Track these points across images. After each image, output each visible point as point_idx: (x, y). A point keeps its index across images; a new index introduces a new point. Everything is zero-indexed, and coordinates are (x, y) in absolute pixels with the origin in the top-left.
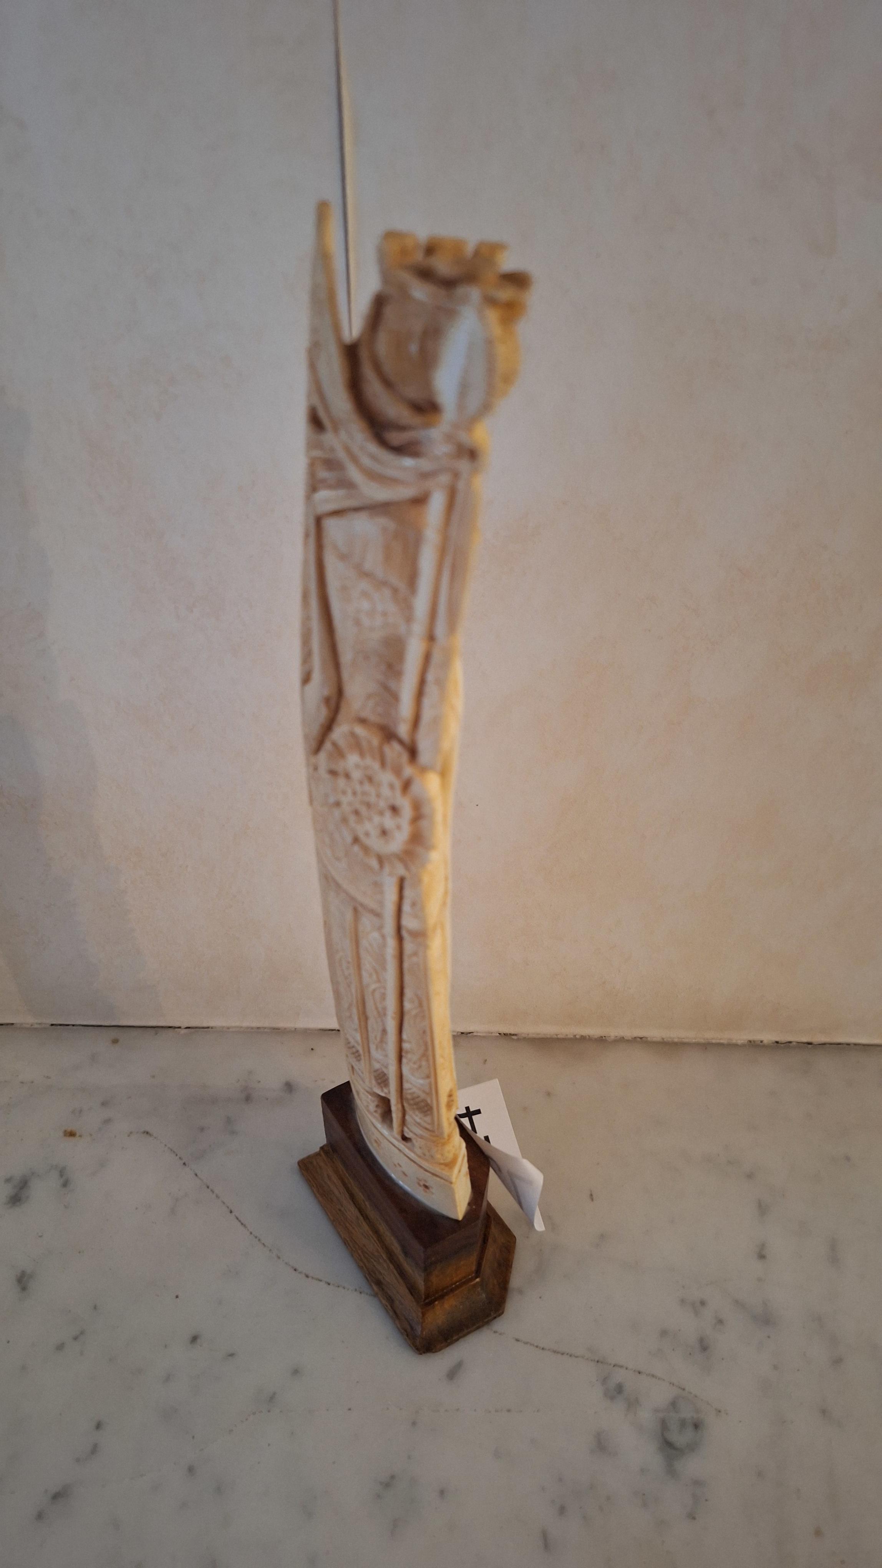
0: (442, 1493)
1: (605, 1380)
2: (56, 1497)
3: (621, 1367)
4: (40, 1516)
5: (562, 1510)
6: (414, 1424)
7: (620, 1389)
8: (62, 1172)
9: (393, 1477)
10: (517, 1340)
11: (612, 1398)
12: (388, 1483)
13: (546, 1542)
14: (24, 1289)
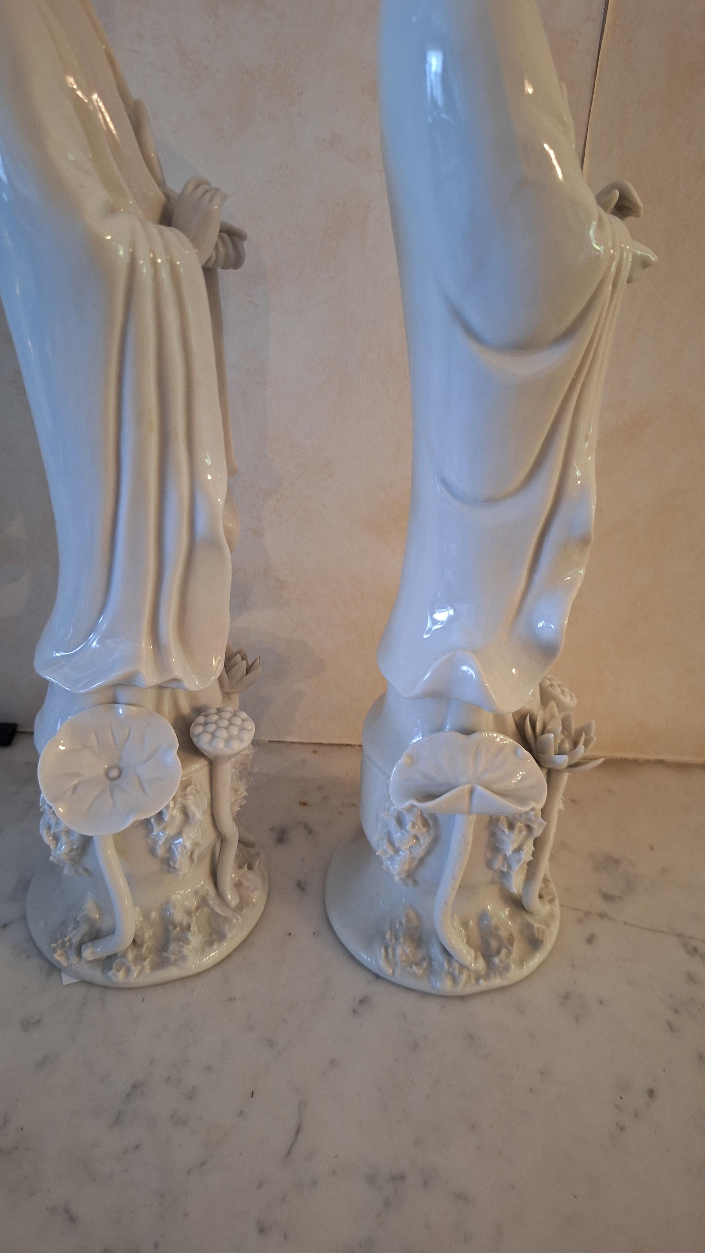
0: (601, 1002)
1: (685, 945)
2: (361, 1002)
3: (693, 938)
4: (354, 1011)
5: (676, 1011)
6: (573, 966)
7: (695, 950)
8: (306, 826)
9: (568, 994)
10: (625, 923)
11: (692, 955)
12: (567, 997)
13: (671, 1027)
14: (303, 890)
